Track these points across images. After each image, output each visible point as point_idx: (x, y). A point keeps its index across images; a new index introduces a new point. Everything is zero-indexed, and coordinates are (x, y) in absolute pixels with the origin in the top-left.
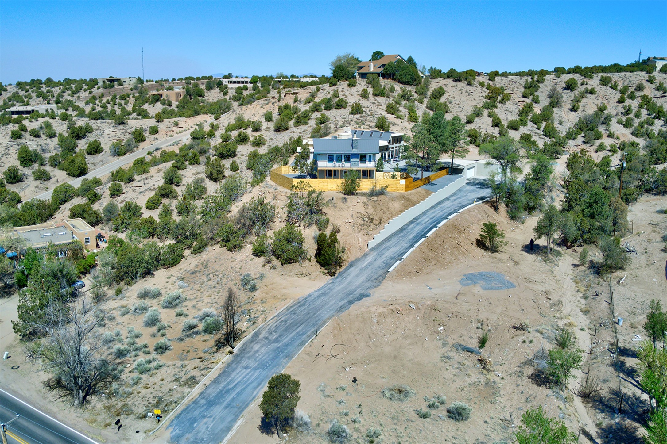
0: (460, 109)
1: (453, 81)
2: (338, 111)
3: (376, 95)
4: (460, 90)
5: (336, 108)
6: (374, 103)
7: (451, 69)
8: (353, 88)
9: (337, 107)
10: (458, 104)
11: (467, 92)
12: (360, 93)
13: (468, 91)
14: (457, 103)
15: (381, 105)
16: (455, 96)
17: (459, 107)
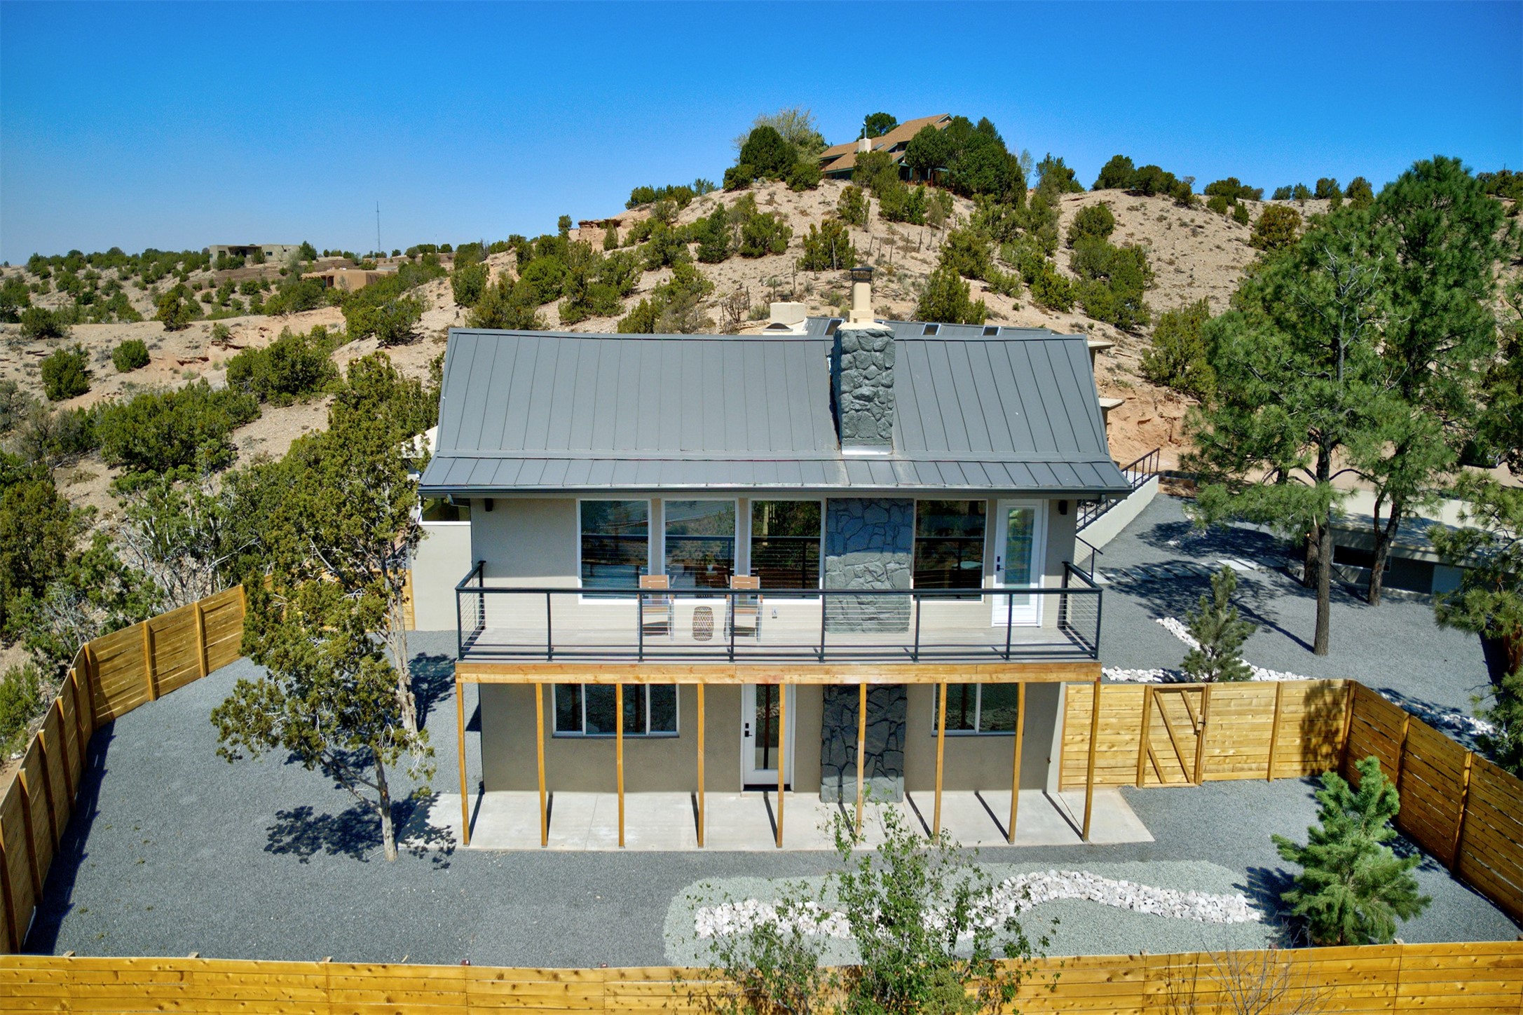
0: (1182, 278)
1: (1128, 193)
2: (752, 263)
3: (892, 217)
4: (1161, 219)
5: (745, 255)
6: (890, 242)
7: (1119, 158)
8: (807, 194)
9: (749, 249)
10: (1171, 263)
11: (1184, 225)
12: (835, 206)
13: (1187, 220)
14: (1166, 257)
15: (918, 250)
16: (1151, 237)
17: (1178, 271)
